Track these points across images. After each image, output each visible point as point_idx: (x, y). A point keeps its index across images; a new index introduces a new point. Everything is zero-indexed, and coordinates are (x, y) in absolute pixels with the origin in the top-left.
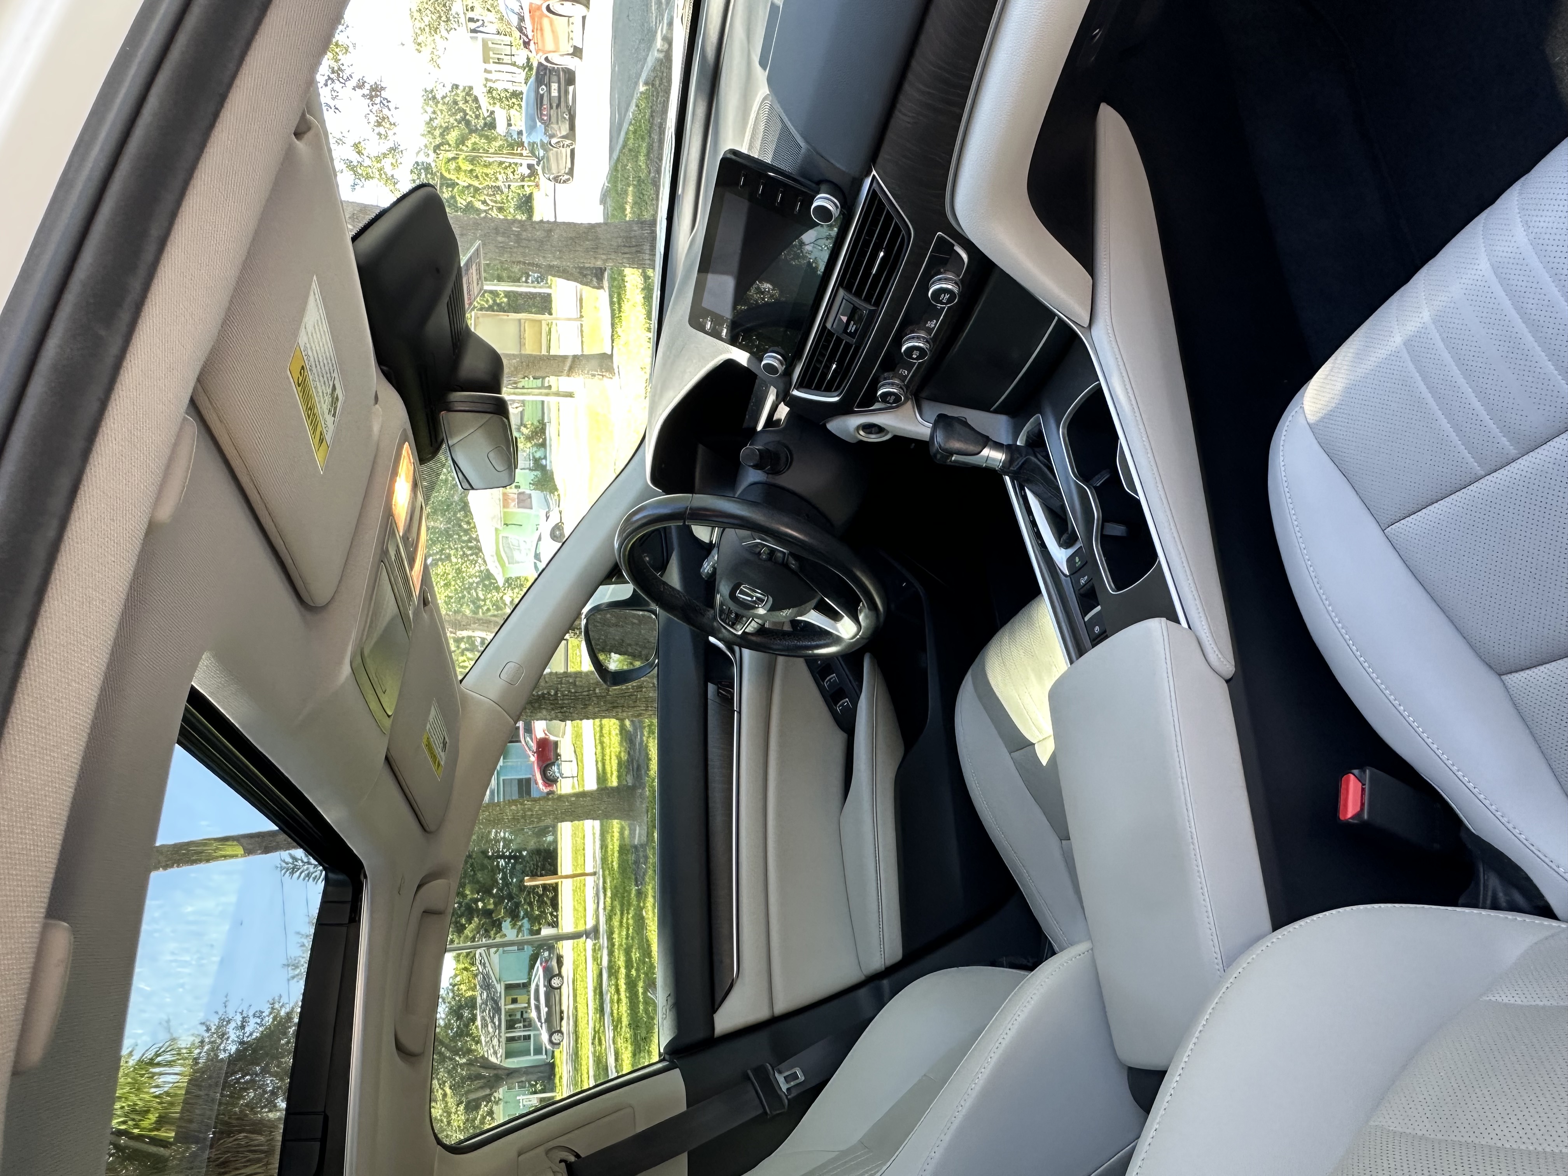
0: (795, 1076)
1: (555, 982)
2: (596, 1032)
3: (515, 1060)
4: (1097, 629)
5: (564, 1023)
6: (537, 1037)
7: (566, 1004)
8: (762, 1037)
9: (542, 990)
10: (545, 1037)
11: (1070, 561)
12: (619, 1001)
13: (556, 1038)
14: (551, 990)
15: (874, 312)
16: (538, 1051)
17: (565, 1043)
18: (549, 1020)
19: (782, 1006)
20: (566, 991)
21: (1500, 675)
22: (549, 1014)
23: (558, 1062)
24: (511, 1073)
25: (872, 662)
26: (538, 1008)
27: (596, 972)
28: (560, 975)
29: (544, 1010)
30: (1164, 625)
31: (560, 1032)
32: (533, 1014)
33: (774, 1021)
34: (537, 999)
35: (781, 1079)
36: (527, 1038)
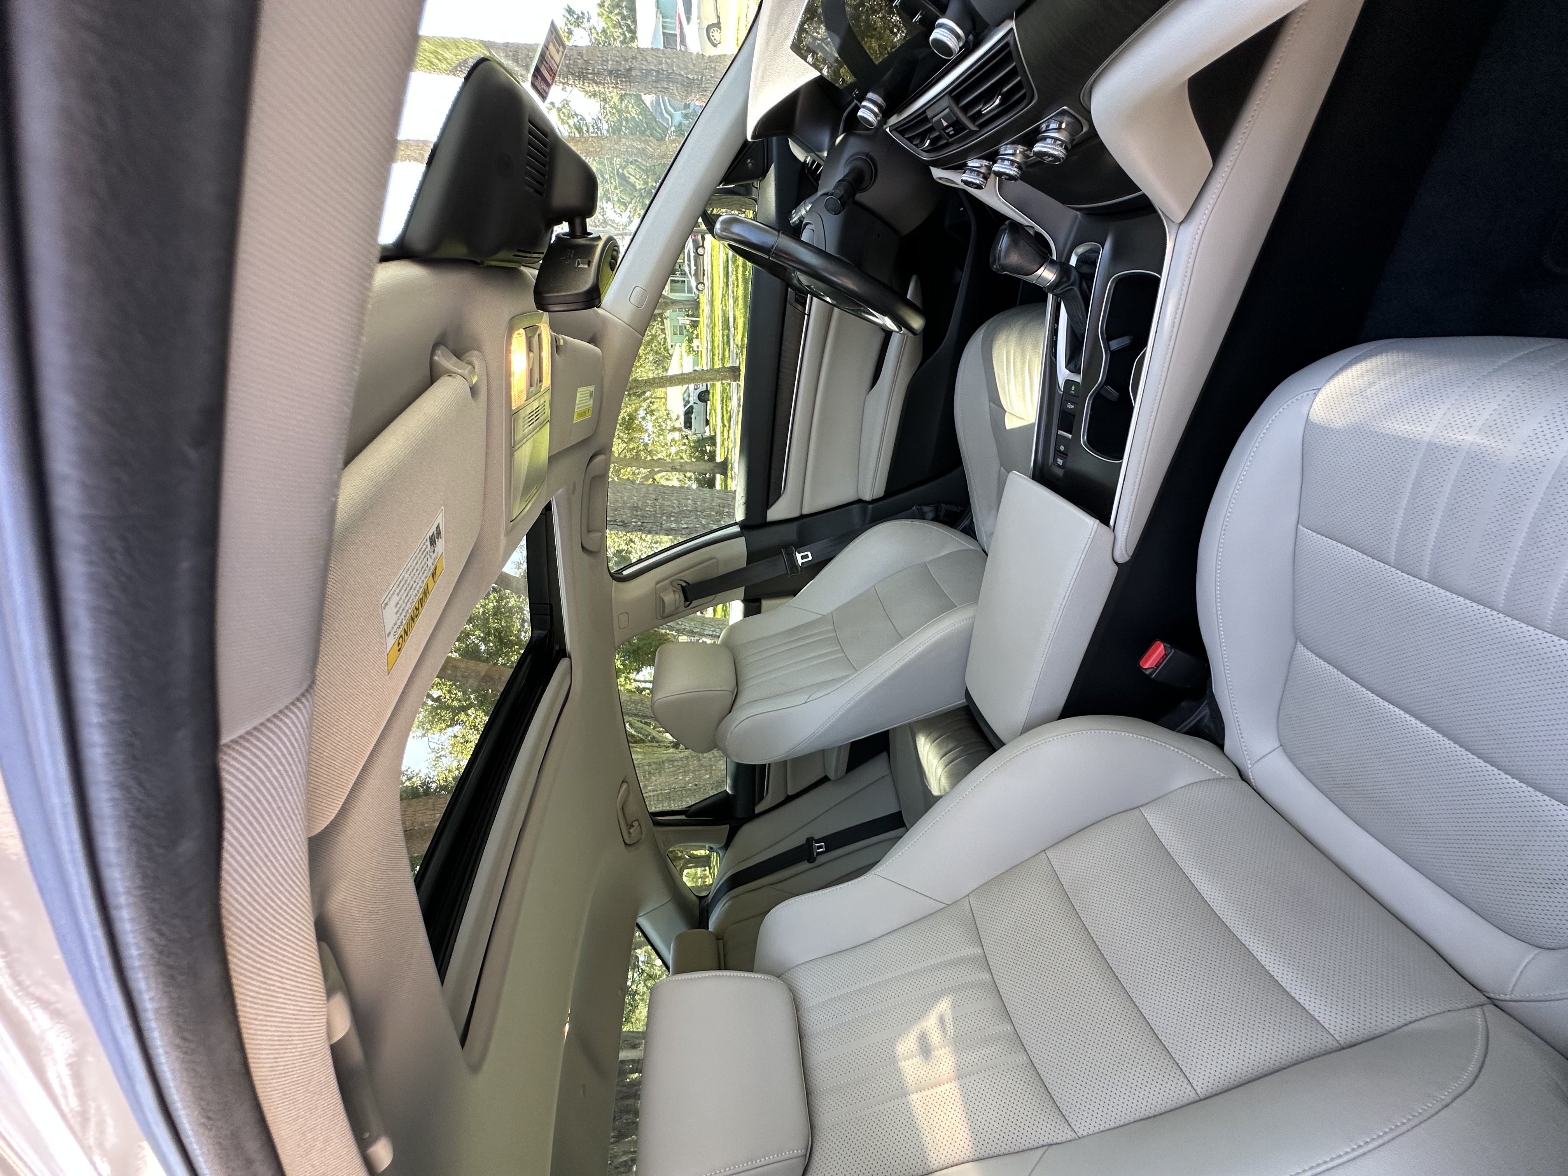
0: (807, 556)
1: (700, 251)
2: (723, 296)
3: (677, 294)
4: (1062, 448)
5: (705, 277)
6: (689, 282)
7: (707, 267)
8: (795, 525)
9: (692, 255)
10: (693, 284)
11: (1068, 382)
12: (737, 286)
13: (700, 287)
14: (698, 256)
15: (975, 132)
16: (690, 291)
17: (706, 291)
18: (696, 274)
19: (806, 511)
20: (707, 259)
21: (1297, 639)
22: (696, 271)
23: (701, 301)
24: (674, 302)
25: (916, 284)
26: (689, 266)
27: (725, 260)
28: (703, 246)
29: (693, 268)
30: (1096, 526)
31: (703, 283)
32: (687, 269)
33: (802, 516)
34: (689, 260)
35: (799, 556)
36: (683, 282)
